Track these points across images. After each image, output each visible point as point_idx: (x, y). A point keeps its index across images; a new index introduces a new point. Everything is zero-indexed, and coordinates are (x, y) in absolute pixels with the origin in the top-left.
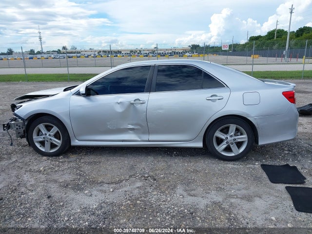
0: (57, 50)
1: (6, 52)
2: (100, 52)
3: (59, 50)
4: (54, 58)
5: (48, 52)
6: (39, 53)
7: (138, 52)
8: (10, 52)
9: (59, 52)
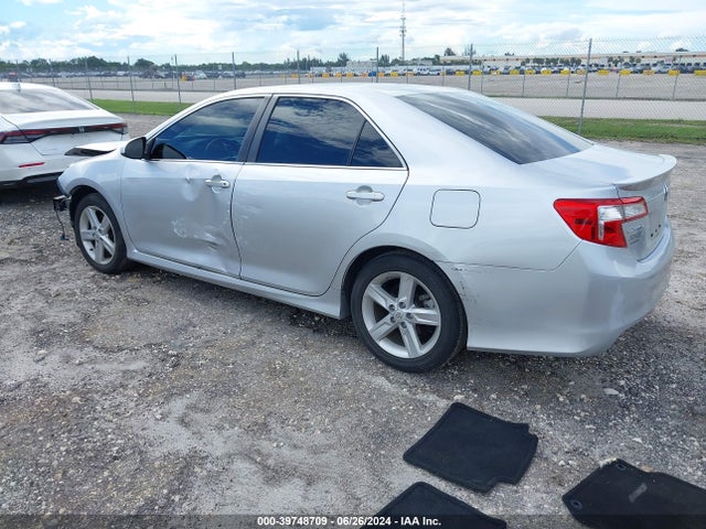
0: (433, 57)
1: (335, 60)
2: (528, 60)
3: (438, 57)
4: (419, 74)
5: (414, 62)
6: (396, 62)
7: (627, 60)
8: (343, 61)
9: (436, 61)
